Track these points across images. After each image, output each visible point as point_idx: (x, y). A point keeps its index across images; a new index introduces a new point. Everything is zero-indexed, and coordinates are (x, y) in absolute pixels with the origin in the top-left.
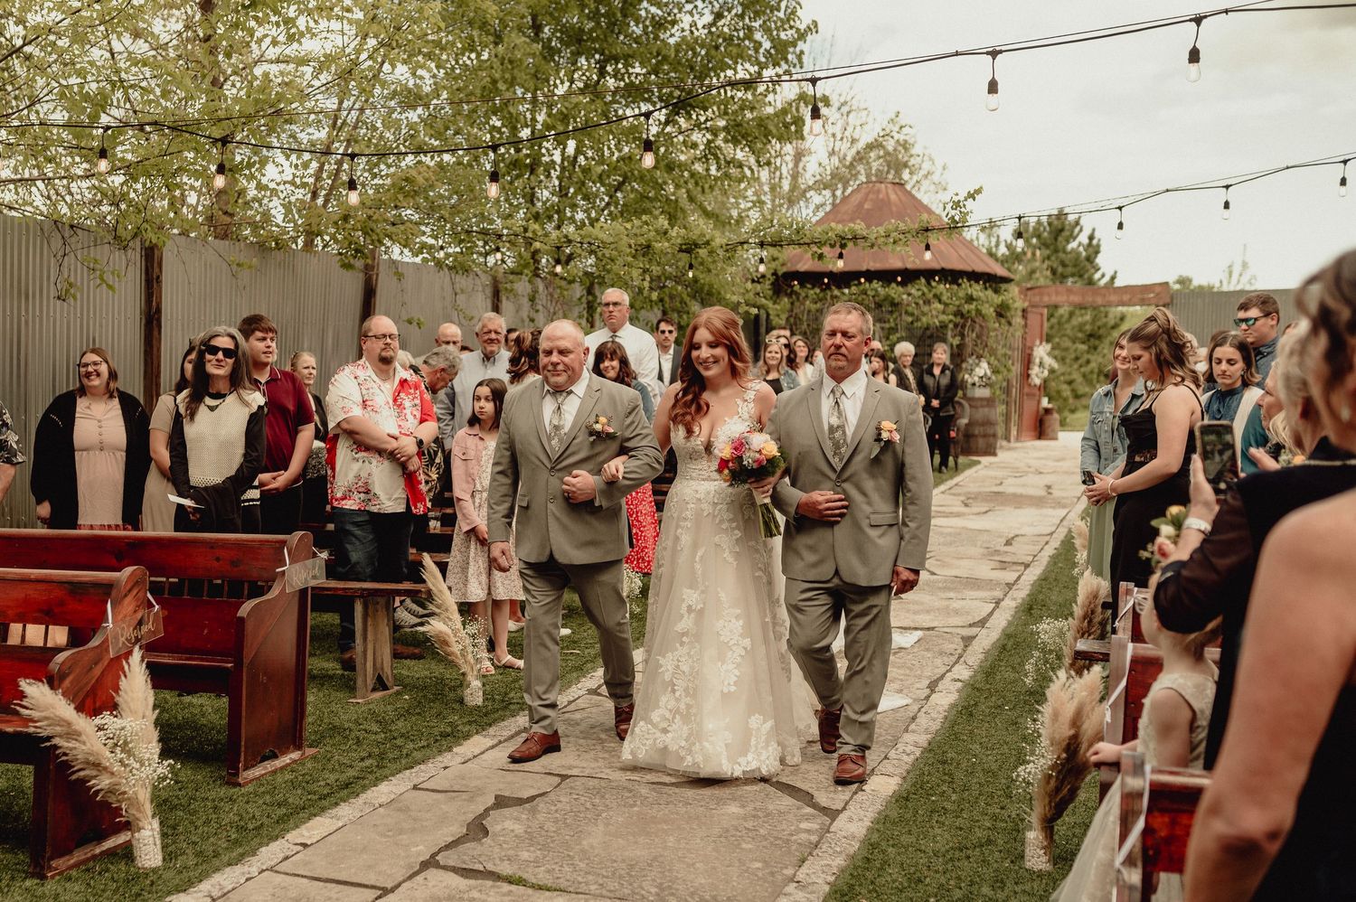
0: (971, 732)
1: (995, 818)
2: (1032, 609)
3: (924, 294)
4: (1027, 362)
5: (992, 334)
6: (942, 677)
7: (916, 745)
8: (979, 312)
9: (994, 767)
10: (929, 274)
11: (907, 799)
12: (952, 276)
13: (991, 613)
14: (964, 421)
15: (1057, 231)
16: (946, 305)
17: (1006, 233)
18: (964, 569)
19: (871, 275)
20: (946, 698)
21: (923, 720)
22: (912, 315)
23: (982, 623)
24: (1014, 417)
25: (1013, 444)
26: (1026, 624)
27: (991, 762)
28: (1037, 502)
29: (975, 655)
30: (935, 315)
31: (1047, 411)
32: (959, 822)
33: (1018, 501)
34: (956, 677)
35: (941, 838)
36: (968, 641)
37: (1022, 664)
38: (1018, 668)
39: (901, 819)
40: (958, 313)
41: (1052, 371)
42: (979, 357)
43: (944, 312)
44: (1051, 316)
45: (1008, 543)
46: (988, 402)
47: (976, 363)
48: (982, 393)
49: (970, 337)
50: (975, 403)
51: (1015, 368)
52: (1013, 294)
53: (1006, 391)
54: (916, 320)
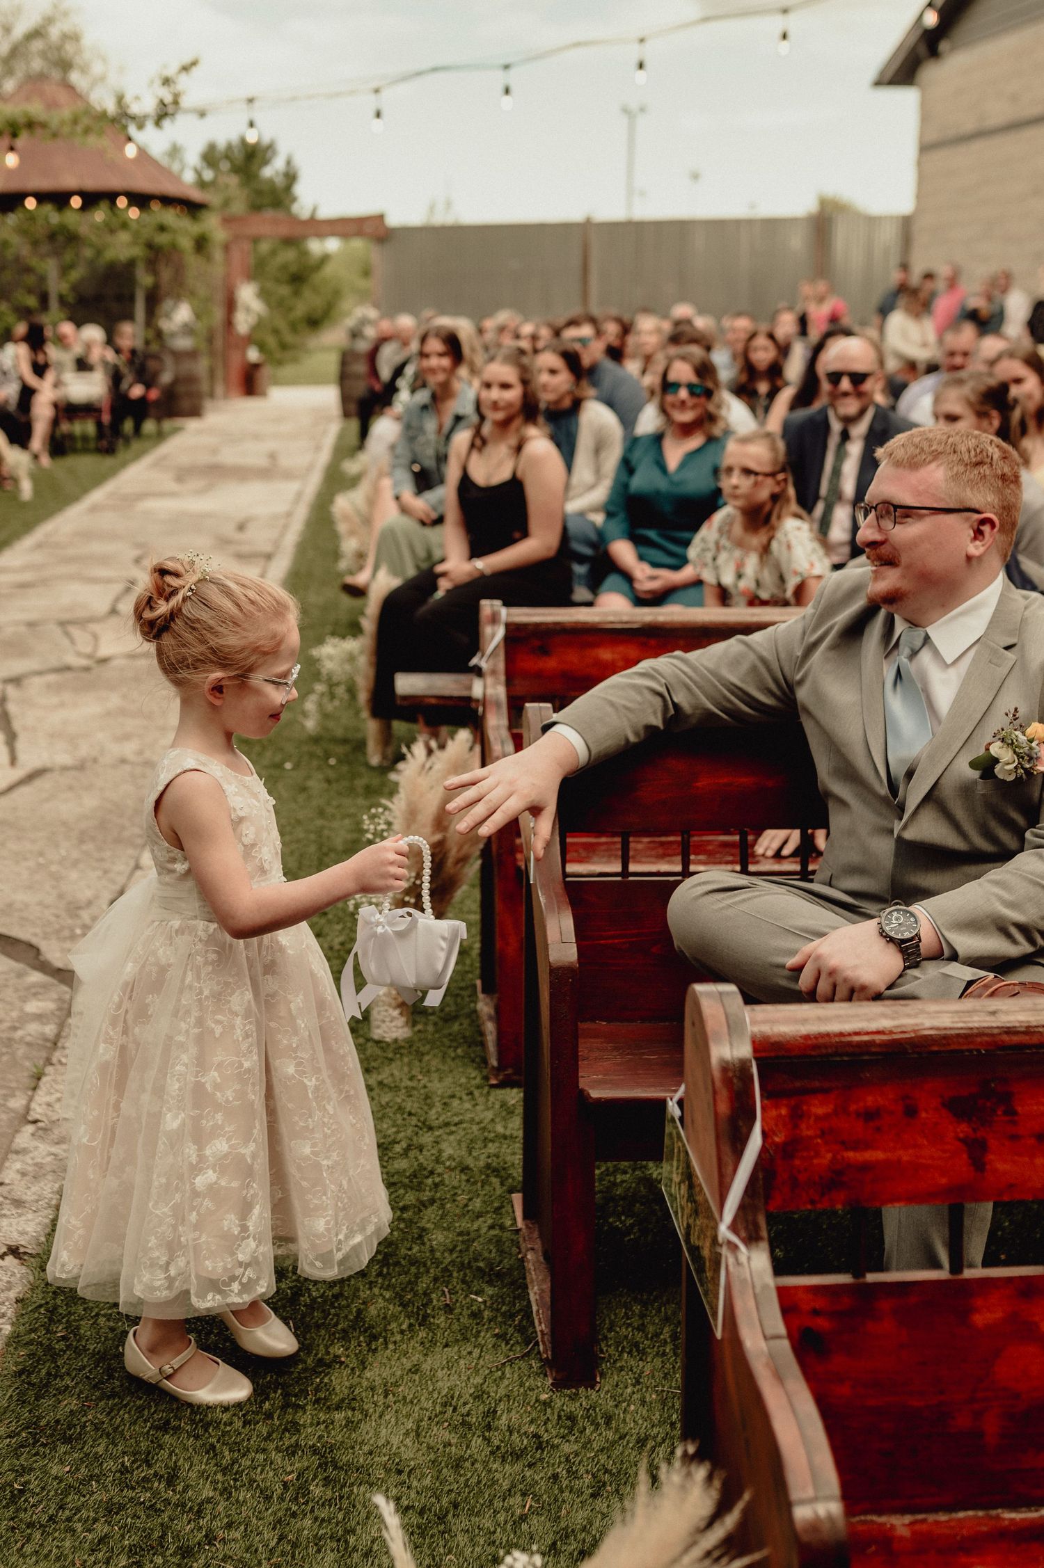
3: (106, 224)
4: (231, 306)
5: (192, 272)
8: (174, 247)
10: (112, 196)
12: (141, 199)
14: (166, 379)
16: (136, 236)
19: (40, 197)
22: (93, 247)
24: (219, 372)
25: (222, 403)
28: (263, 474)
30: (122, 247)
31: (256, 365)
33: (240, 474)
40: (150, 246)
41: (259, 318)
42: (178, 298)
43: (134, 244)
44: (254, 250)
45: (241, 528)
46: (192, 354)
47: (175, 306)
48: (183, 343)
49: (166, 274)
50: (178, 355)
51: (218, 314)
52: (212, 224)
53: (210, 340)
54: (99, 252)
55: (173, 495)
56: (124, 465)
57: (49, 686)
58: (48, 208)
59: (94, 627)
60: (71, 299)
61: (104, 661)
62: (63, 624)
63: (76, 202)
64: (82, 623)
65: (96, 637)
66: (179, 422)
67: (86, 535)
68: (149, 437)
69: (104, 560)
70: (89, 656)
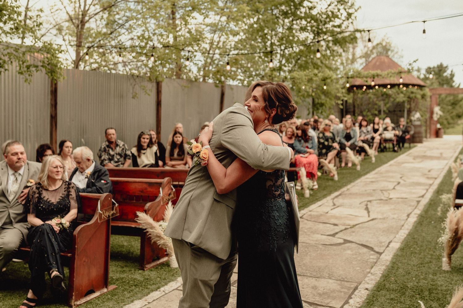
0: (422, 230)
1: (432, 255)
2: (439, 192)
3: (397, 92)
4: (432, 113)
5: (420, 104)
6: (411, 213)
7: (405, 233)
8: (415, 97)
9: (430, 240)
10: (399, 85)
11: (403, 249)
12: (406, 85)
13: (425, 194)
14: (412, 132)
15: (440, 70)
16: (405, 95)
17: (423, 72)
18: (416, 179)
19: (379, 86)
20: (413, 219)
21: (406, 226)
22: (393, 98)
23: (423, 196)
24: (428, 131)
25: (429, 139)
26: (437, 197)
27: (429, 238)
28: (438, 158)
29: (421, 206)
30: (401, 98)
31: (439, 129)
32: (420, 256)
33: (431, 158)
34: (416, 213)
35: (415, 261)
36: (418, 202)
37: (436, 209)
38: (436, 210)
39: (402, 256)
40: (409, 97)
41: (440, 116)
42: (416, 111)
43: (404, 97)
44: (439, 97)
45: (429, 171)
46: (420, 126)
47: (415, 114)
48: (418, 123)
49: (413, 105)
50: (415, 126)
51: (428, 115)
52: (427, 91)
53: (426, 122)
54: (395, 100)
55: (412, 163)
56: (400, 155)
57: (377, 203)
58: (381, 88)
59: (389, 191)
60: (387, 111)
61: (391, 199)
62: (381, 190)
63: (389, 87)
64: (386, 190)
65: (389, 194)
66: (416, 144)
67: (387, 172)
68: (406, 148)
69: (392, 177)
70: (388, 198)
